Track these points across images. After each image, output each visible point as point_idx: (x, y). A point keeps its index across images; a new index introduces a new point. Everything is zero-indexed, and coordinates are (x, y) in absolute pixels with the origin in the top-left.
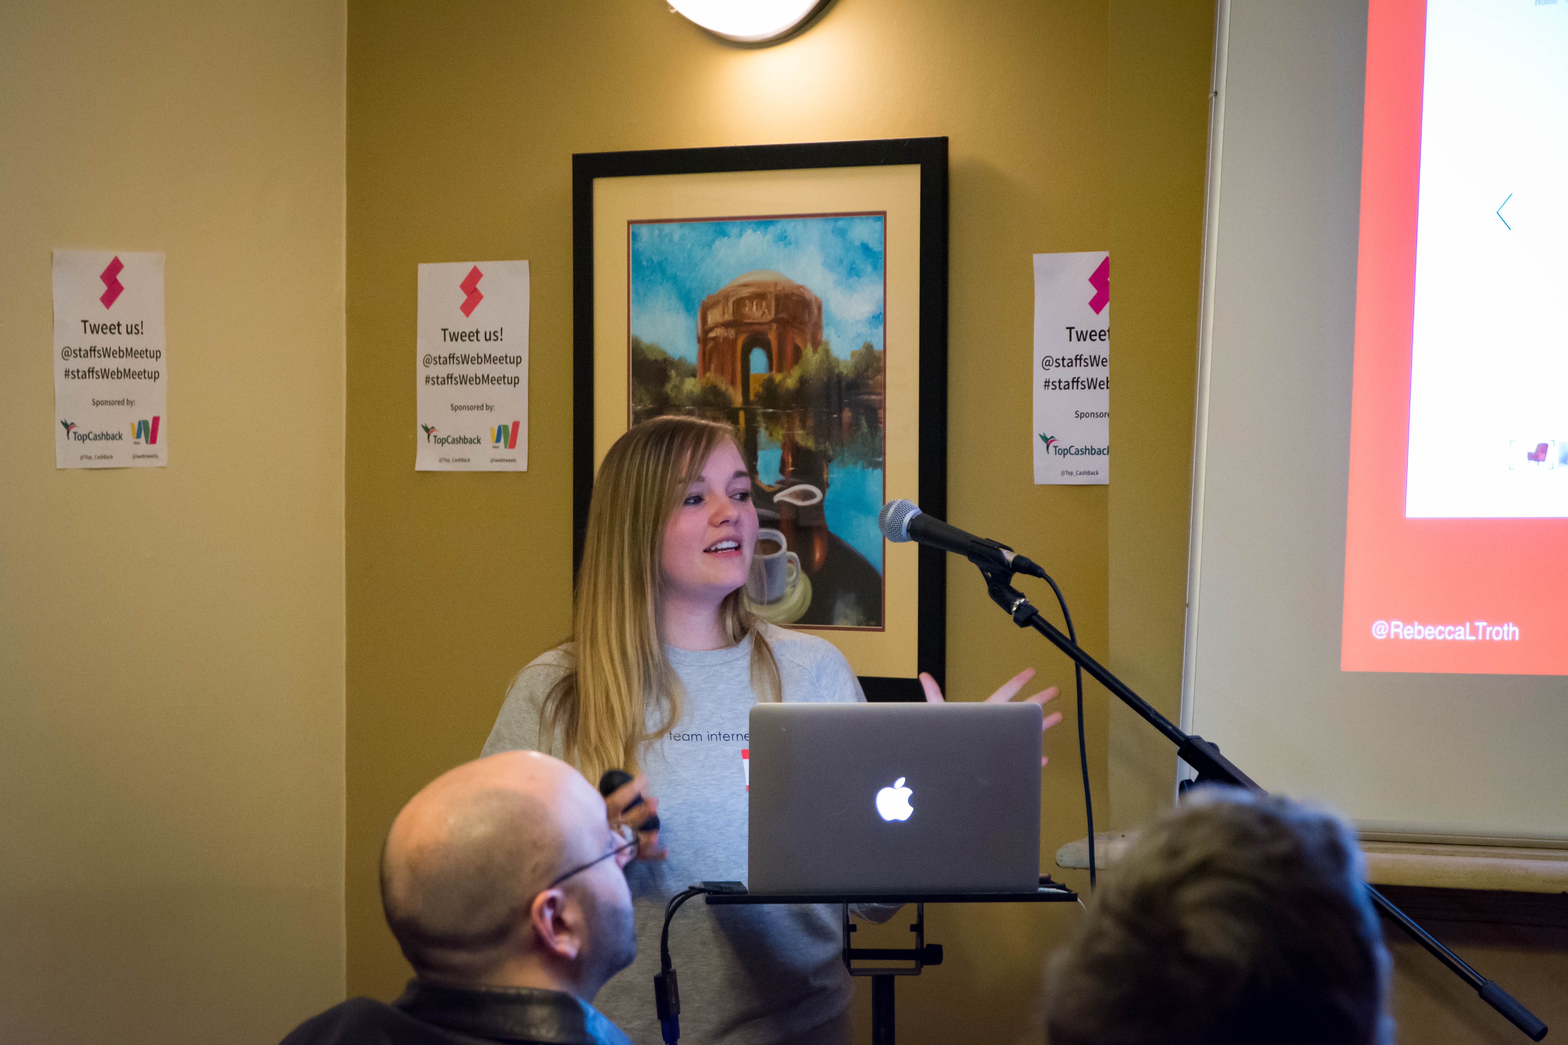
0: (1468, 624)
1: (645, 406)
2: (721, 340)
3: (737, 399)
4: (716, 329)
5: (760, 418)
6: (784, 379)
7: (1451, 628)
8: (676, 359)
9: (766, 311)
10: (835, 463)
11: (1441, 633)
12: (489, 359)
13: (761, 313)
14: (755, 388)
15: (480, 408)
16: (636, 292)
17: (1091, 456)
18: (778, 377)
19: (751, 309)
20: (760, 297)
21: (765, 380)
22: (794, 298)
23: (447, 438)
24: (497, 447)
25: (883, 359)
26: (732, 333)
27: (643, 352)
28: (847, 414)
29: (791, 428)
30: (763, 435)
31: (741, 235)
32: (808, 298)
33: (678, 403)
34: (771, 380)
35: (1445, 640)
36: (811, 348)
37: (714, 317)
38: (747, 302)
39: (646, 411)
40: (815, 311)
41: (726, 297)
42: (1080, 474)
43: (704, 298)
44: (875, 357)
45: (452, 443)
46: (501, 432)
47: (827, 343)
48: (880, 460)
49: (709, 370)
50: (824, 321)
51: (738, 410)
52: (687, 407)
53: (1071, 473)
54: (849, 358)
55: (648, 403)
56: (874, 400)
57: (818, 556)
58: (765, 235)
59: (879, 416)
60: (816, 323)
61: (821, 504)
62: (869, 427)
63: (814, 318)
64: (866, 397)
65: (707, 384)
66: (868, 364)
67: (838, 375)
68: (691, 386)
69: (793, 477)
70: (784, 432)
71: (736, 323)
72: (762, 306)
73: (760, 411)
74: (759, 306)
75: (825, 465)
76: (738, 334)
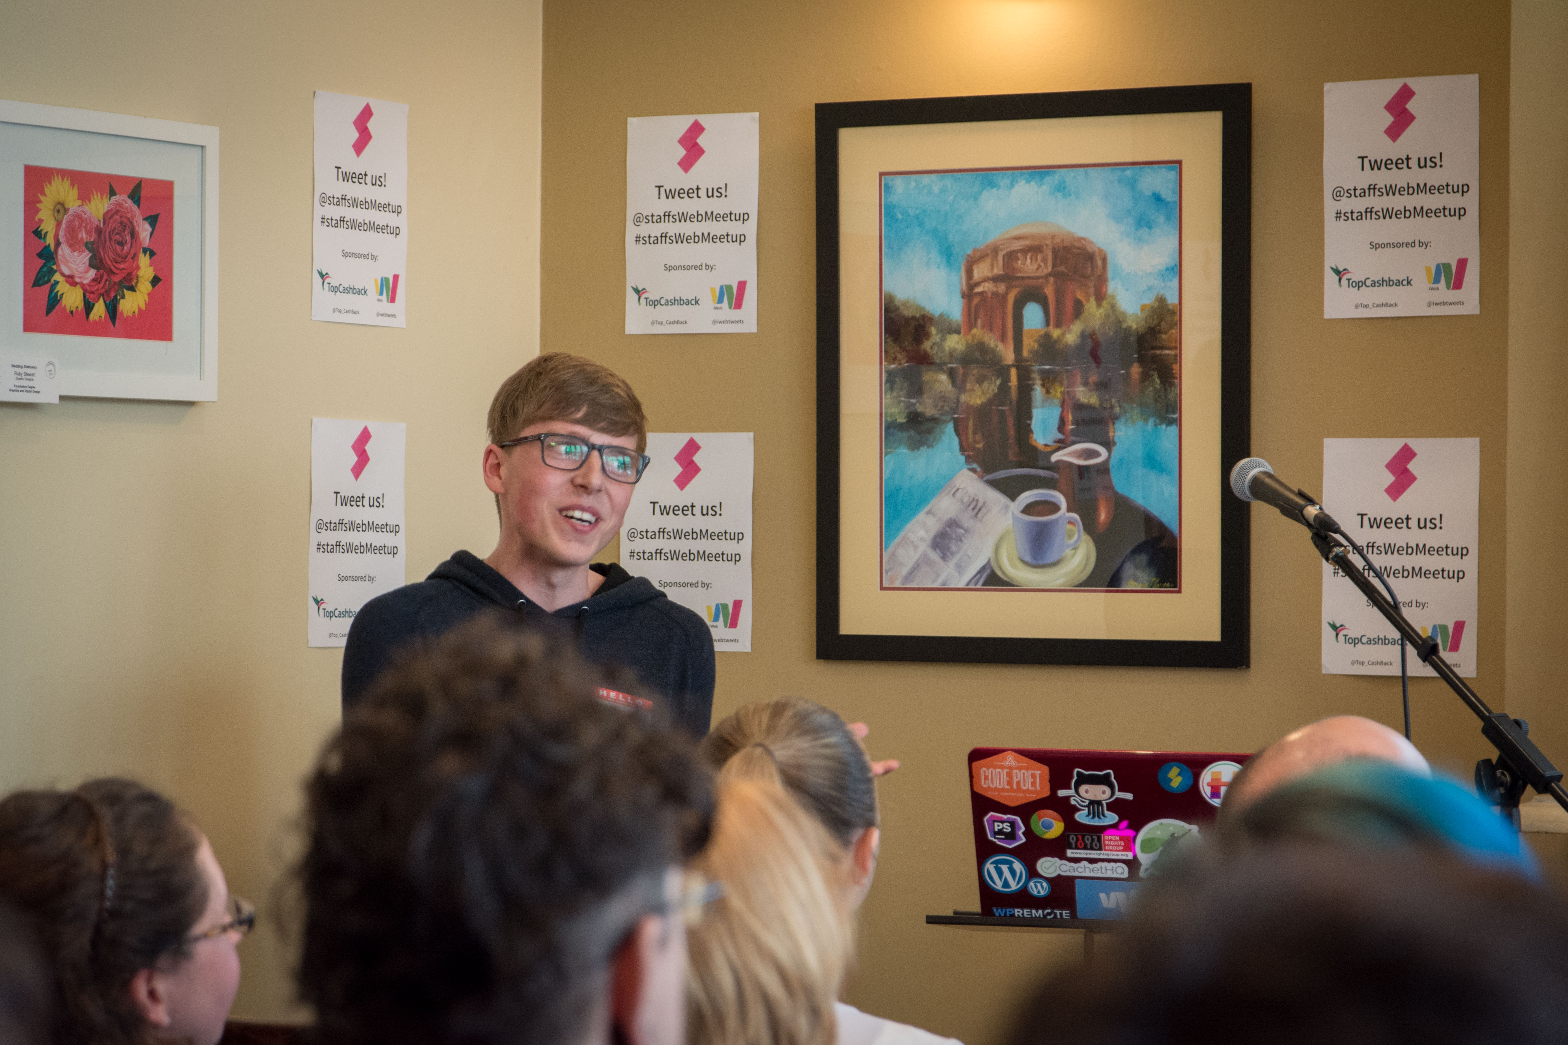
1: (900, 365)
2: (990, 294)
3: (1009, 357)
4: (983, 284)
5: (1035, 375)
6: (1063, 334)
8: (937, 315)
9: (1042, 264)
10: (1123, 420)
13: (1035, 266)
14: (1029, 344)
18: (1056, 333)
19: (1024, 263)
20: (1035, 250)
21: (1041, 336)
22: (1075, 250)
25: (1178, 312)
26: (1002, 288)
27: (898, 308)
28: (1135, 370)
29: (1072, 384)
30: (1038, 392)
32: (1090, 250)
33: (938, 361)
34: (1047, 336)
36: (1094, 303)
37: (979, 272)
38: (1019, 255)
39: (901, 370)
40: (1100, 263)
41: (994, 250)
43: (969, 252)
44: (1169, 310)
47: (1113, 297)
48: (1176, 416)
49: (975, 326)
50: (1110, 273)
51: (1009, 367)
52: (949, 365)
55: (903, 362)
56: (1168, 355)
57: (1103, 516)
59: (1174, 371)
60: (1100, 276)
61: (1107, 462)
62: (1162, 382)
63: (1098, 272)
64: (1158, 352)
65: (973, 341)
66: (1161, 318)
67: (1125, 329)
68: (955, 343)
69: (1074, 436)
70: (1063, 389)
71: (1007, 277)
72: (1037, 259)
73: (1036, 368)
74: (1034, 259)
75: (1111, 423)
76: (1009, 288)
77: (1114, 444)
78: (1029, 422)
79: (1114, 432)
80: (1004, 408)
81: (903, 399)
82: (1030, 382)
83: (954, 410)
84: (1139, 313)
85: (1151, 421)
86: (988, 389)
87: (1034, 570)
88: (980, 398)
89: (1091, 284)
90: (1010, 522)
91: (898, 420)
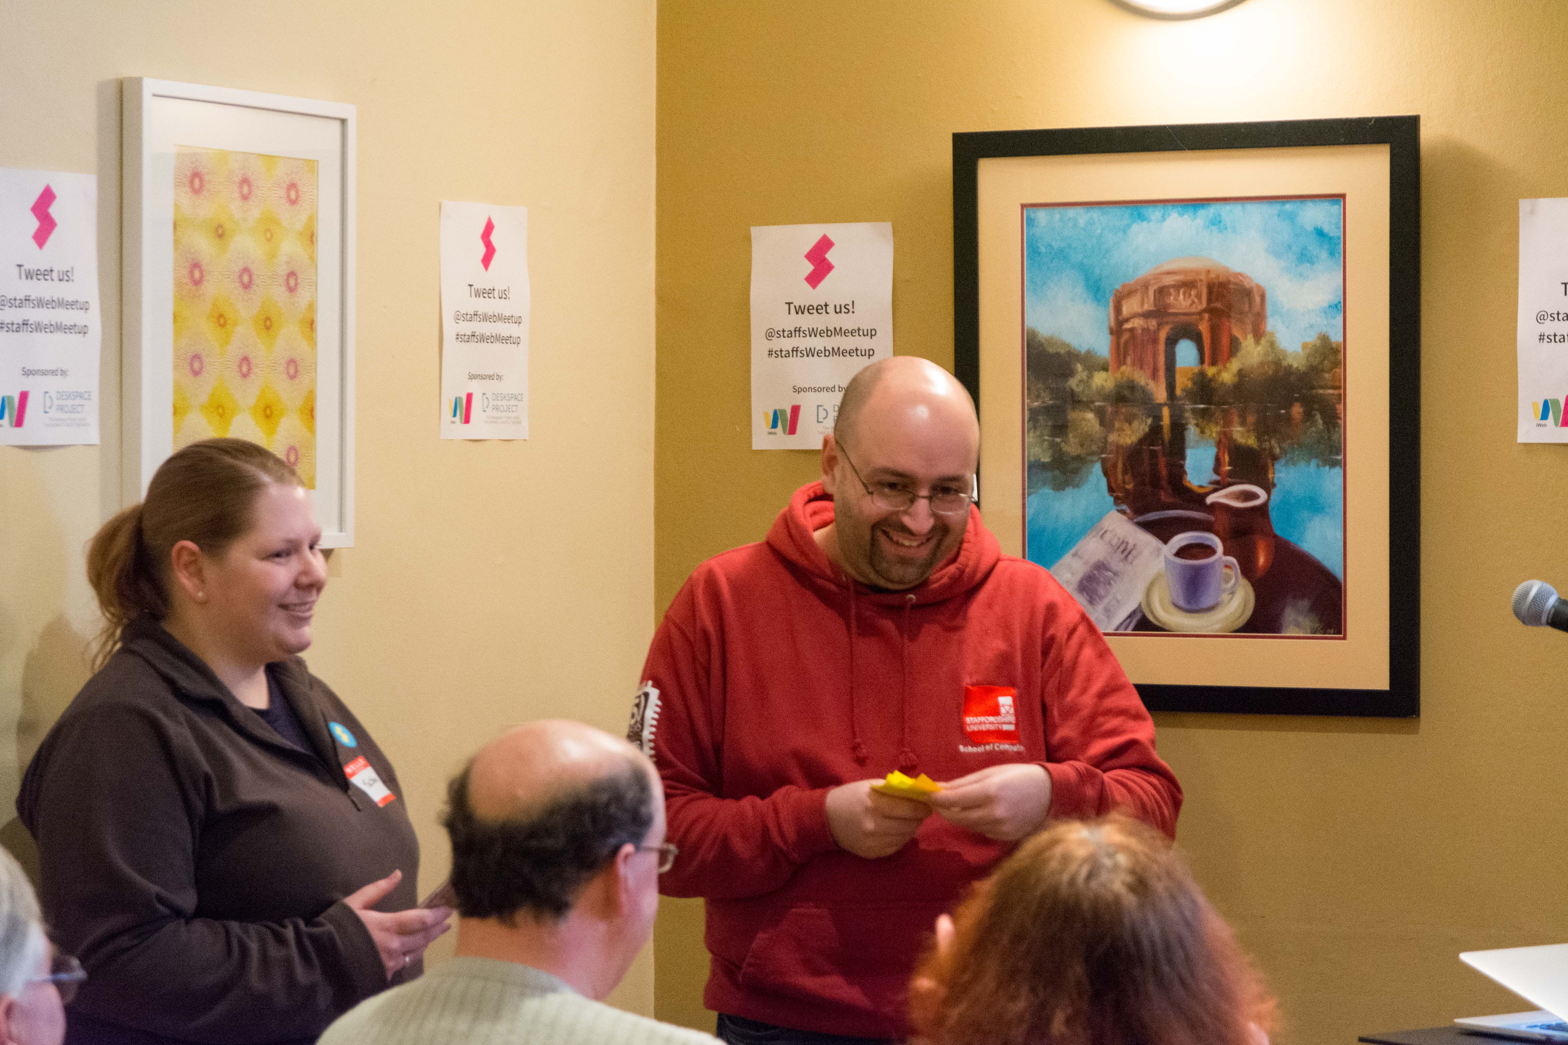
1: (1044, 402)
2: (1140, 331)
3: (1160, 394)
4: (1132, 320)
5: (1188, 415)
6: (1219, 373)
8: (1083, 350)
9: (1196, 300)
10: (1283, 461)
13: (1189, 302)
14: (1182, 383)
18: (1211, 371)
19: (1176, 299)
20: (1188, 285)
21: (1195, 374)
25: (1342, 350)
26: (1153, 323)
27: (1041, 345)
28: (1297, 410)
29: (1228, 423)
30: (1192, 432)
32: (1248, 286)
33: (1085, 399)
34: (1202, 374)
36: (1252, 340)
37: (1131, 306)
38: (1172, 290)
39: (1043, 407)
40: (1258, 299)
41: (1145, 286)
43: (1118, 286)
44: (1332, 348)
47: (1272, 334)
48: (1339, 458)
49: (1125, 364)
50: (1269, 310)
51: (1160, 406)
52: (1097, 404)
54: (1300, 350)
55: (1046, 399)
56: (1331, 395)
57: (1262, 560)
59: (1338, 412)
60: (1259, 313)
61: (1265, 505)
62: (1325, 423)
63: (1256, 308)
64: (1321, 391)
65: (1122, 378)
66: (1325, 357)
67: (1286, 368)
68: (1102, 381)
69: (1230, 477)
70: (1219, 429)
71: (1159, 313)
72: (1190, 295)
74: (1187, 295)
75: (1270, 465)
76: (1160, 325)
77: (1274, 485)
78: (1182, 462)
79: (1274, 473)
80: (1156, 448)
81: (1046, 438)
83: (1103, 450)
84: (1300, 353)
85: (1314, 462)
86: (1139, 429)
87: (1188, 615)
88: (1130, 438)
89: (1249, 320)
90: (1163, 564)
91: (1042, 460)
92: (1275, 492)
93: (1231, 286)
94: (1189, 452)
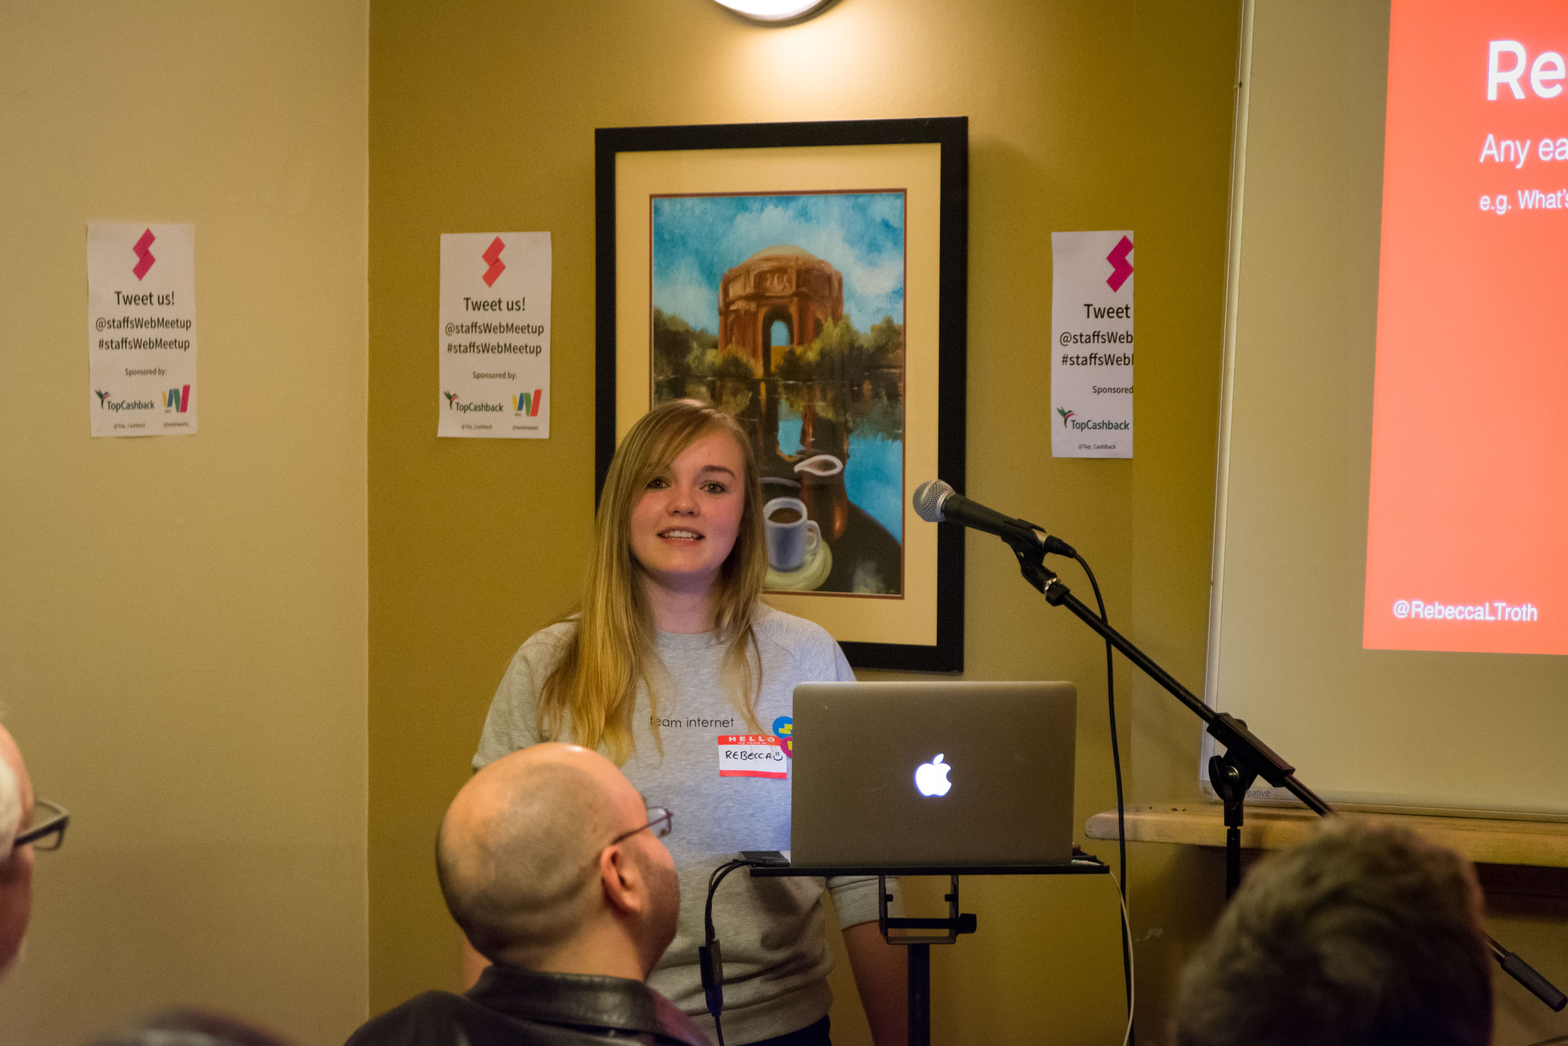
0: (1487, 605)
1: (667, 376)
2: (743, 312)
3: (759, 371)
4: (738, 302)
5: (781, 390)
6: (805, 352)
7: (1471, 608)
8: (698, 330)
9: (787, 285)
10: (855, 434)
11: (1461, 613)
12: (510, 328)
13: (782, 287)
14: (776, 359)
15: (502, 376)
16: (659, 265)
17: (1108, 430)
18: (799, 350)
19: (772, 284)
20: (781, 271)
21: (786, 352)
23: (470, 405)
24: (520, 415)
25: (903, 333)
26: (753, 306)
27: (665, 324)
28: (867, 387)
29: (811, 399)
30: (784, 406)
31: (762, 210)
32: (829, 273)
33: (699, 374)
34: (792, 353)
35: (1464, 620)
36: (832, 322)
37: (736, 290)
39: (667, 379)
40: (836, 284)
41: (747, 270)
42: (1098, 447)
43: (726, 271)
44: (895, 331)
45: (474, 410)
46: (522, 400)
47: (848, 317)
48: (900, 431)
49: (731, 342)
50: (845, 295)
51: (760, 381)
52: (709, 379)
53: (1088, 447)
54: (869, 332)
55: (669, 373)
56: (894, 373)
57: (838, 525)
58: (787, 209)
59: (900, 389)
60: (837, 297)
61: (841, 473)
62: (888, 399)
63: (835, 292)
64: (886, 370)
65: (729, 356)
66: (888, 338)
67: (858, 348)
68: (713, 357)
69: (813, 447)
70: (805, 403)
71: (758, 296)
72: (783, 280)
73: (781, 382)
74: (781, 280)
75: (845, 437)
76: (759, 306)
77: (848, 456)
78: (776, 433)
79: (848, 445)
80: (755, 420)
82: (777, 396)
84: (870, 334)
85: (880, 435)
86: (741, 402)
87: (780, 574)
89: (829, 305)
92: (849, 461)
93: (815, 272)
94: (782, 425)
